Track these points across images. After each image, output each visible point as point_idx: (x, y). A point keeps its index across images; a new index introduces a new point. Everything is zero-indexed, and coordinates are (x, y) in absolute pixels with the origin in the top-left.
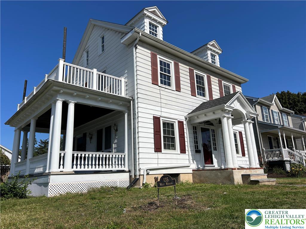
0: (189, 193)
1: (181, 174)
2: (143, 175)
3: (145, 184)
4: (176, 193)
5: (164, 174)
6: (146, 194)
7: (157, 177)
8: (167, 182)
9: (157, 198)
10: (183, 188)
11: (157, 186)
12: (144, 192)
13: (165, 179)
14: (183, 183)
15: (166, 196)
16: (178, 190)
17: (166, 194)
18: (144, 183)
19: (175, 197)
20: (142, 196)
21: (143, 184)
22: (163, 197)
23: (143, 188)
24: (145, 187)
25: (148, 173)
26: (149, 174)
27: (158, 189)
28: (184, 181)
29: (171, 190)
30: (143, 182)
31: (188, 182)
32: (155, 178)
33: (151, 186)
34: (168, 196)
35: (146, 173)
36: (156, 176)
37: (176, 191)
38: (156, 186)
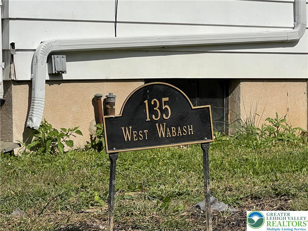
0: (283, 185)
1: (242, 84)
2: (30, 83)
3: (37, 132)
4: (212, 185)
5: (146, 81)
6: (41, 186)
7: (108, 98)
8: (162, 121)
9: (106, 206)
10: (252, 155)
11: (105, 143)
12: (33, 172)
13: (151, 107)
14: (250, 133)
15: (153, 196)
16: (220, 167)
17: (154, 189)
18: (36, 123)
19: (202, 204)
20: (21, 196)
21: (29, 132)
22: (140, 204)
23: (25, 153)
24: (39, 146)
25: (59, 74)
26: (65, 77)
27: (112, 159)
28: (259, 124)
29: (185, 168)
30: (29, 123)
31: (281, 130)
32: (96, 100)
33: (70, 143)
34: (166, 199)
35: (43, 74)
36: (104, 91)
37: (212, 172)
38: (99, 147)
